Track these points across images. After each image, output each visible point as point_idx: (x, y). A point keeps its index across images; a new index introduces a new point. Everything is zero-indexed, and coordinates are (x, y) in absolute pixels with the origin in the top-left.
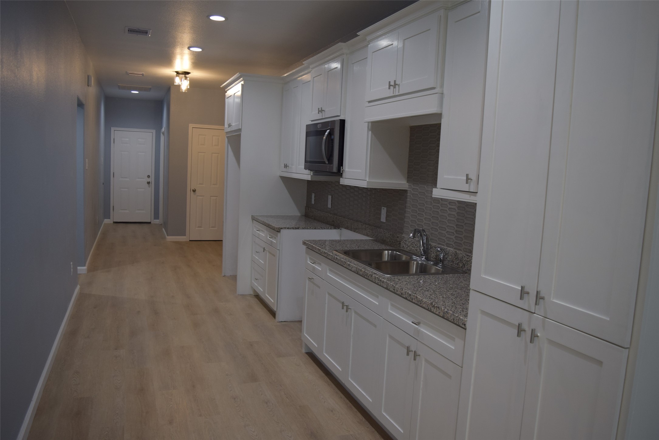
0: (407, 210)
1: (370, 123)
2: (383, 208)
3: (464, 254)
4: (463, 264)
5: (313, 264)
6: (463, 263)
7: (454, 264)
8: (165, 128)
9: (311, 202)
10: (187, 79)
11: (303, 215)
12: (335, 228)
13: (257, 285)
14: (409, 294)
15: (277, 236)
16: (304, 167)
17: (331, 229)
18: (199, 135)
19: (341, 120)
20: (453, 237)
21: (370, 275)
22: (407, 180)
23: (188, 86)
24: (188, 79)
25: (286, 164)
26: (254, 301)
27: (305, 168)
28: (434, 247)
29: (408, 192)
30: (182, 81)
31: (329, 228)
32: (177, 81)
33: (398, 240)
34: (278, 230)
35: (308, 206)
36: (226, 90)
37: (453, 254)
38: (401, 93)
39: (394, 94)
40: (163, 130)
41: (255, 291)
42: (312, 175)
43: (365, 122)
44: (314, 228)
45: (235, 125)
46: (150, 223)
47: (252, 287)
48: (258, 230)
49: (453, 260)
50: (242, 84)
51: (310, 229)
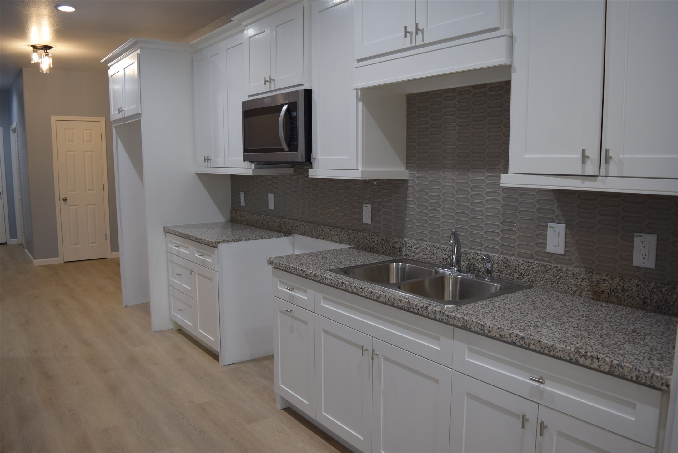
0: (408, 205)
1: (360, 91)
2: (364, 205)
3: (521, 261)
4: (519, 274)
5: (291, 291)
6: (519, 272)
7: (504, 275)
8: (16, 123)
9: (240, 203)
10: (48, 55)
11: (228, 221)
12: (286, 235)
13: (180, 317)
14: (519, 337)
15: (214, 253)
16: (242, 159)
17: (281, 236)
18: (65, 129)
19: (305, 90)
20: (498, 239)
21: (422, 308)
22: (407, 167)
23: (50, 65)
24: (50, 55)
25: (208, 157)
26: (179, 338)
27: (244, 160)
28: (464, 253)
29: (409, 182)
30: (41, 59)
31: (279, 236)
32: (35, 58)
33: (397, 245)
34: (215, 246)
35: (235, 208)
36: (109, 65)
37: (501, 262)
38: (426, 41)
39: (414, 44)
40: (14, 125)
41: (176, 324)
42: (253, 168)
43: (353, 89)
44: (260, 238)
45: (129, 110)
46: (5, 244)
47: (172, 320)
48: (177, 245)
49: (501, 269)
50: (137, 53)
51: (255, 239)
